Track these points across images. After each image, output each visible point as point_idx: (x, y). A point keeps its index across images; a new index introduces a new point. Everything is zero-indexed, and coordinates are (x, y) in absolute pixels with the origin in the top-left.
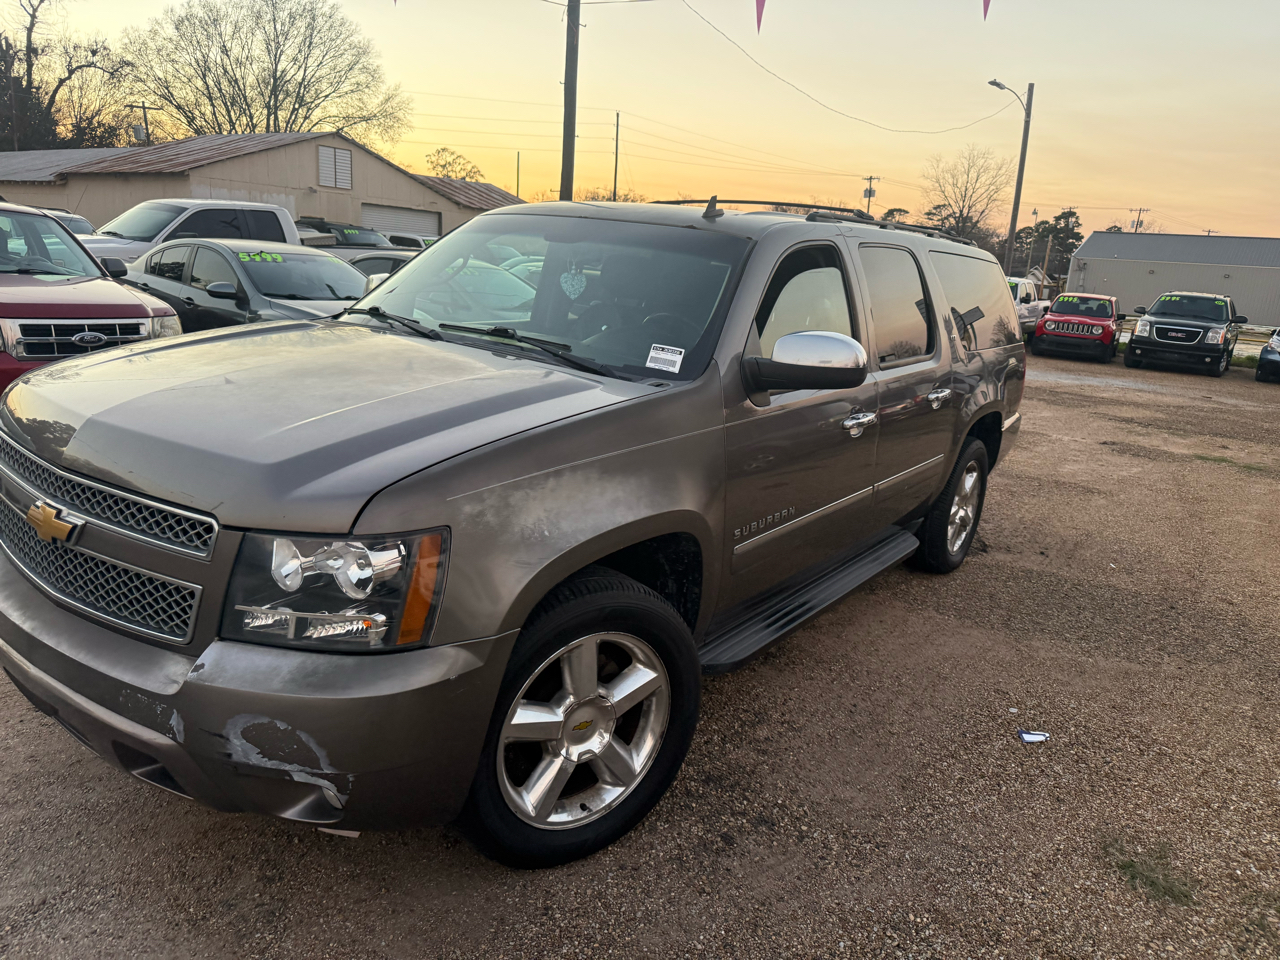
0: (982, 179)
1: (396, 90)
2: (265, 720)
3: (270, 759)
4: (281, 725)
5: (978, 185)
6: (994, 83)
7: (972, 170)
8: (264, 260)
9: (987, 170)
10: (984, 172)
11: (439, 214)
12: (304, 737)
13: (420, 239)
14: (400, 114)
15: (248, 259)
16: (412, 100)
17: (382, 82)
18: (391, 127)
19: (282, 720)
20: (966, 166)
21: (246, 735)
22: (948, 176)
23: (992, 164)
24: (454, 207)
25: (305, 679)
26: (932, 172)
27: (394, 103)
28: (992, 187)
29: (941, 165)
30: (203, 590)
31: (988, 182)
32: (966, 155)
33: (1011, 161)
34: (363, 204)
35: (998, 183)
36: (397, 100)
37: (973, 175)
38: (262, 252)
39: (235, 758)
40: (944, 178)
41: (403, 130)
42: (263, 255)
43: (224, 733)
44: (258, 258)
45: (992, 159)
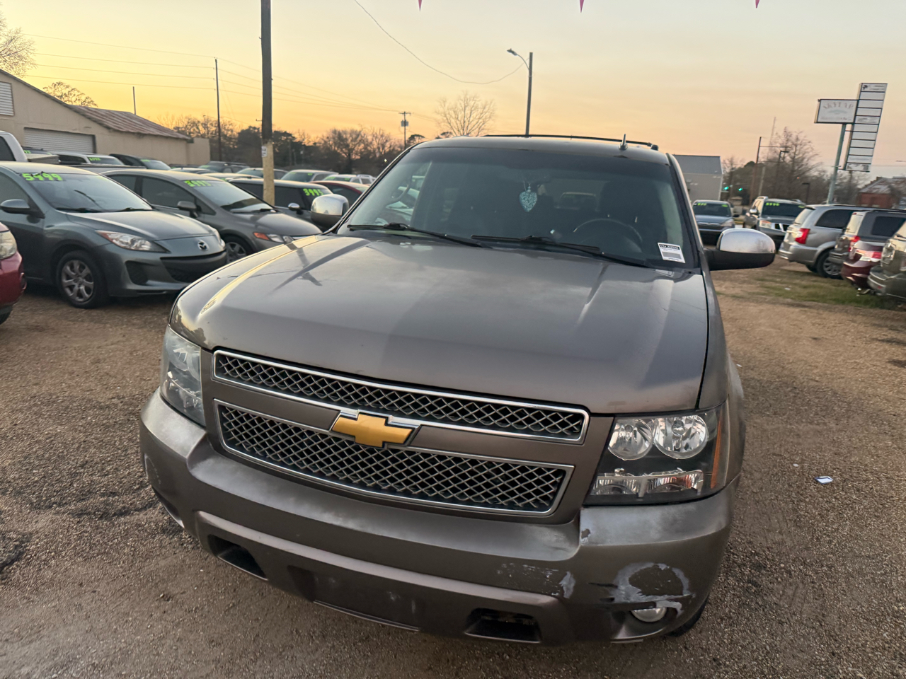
0: (474, 115)
1: (17, 33)
2: (650, 565)
3: (647, 595)
4: (663, 567)
5: (471, 119)
6: (510, 51)
7: (467, 109)
8: (47, 179)
9: (476, 108)
10: (474, 110)
11: (93, 137)
12: (677, 572)
13: (85, 157)
14: (23, 54)
15: (32, 179)
16: (34, 42)
17: (4, 26)
18: (16, 64)
19: (662, 563)
20: (463, 106)
21: (634, 581)
22: (452, 112)
23: (480, 104)
24: (105, 131)
25: (671, 526)
26: (441, 110)
27: (17, 44)
28: (481, 121)
29: (447, 105)
30: (574, 469)
31: (477, 117)
32: (462, 98)
33: (491, 103)
34: (26, 128)
35: (484, 118)
36: (19, 42)
37: (468, 112)
38: (42, 172)
39: (617, 600)
40: (449, 114)
41: (27, 67)
42: (44, 175)
43: (614, 583)
44: (41, 178)
45: (479, 101)
